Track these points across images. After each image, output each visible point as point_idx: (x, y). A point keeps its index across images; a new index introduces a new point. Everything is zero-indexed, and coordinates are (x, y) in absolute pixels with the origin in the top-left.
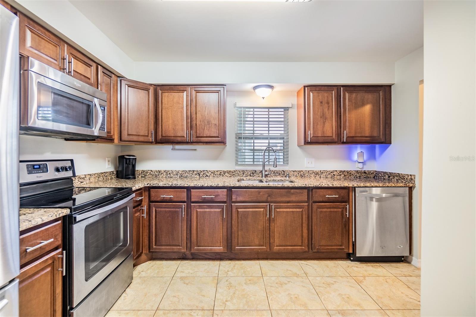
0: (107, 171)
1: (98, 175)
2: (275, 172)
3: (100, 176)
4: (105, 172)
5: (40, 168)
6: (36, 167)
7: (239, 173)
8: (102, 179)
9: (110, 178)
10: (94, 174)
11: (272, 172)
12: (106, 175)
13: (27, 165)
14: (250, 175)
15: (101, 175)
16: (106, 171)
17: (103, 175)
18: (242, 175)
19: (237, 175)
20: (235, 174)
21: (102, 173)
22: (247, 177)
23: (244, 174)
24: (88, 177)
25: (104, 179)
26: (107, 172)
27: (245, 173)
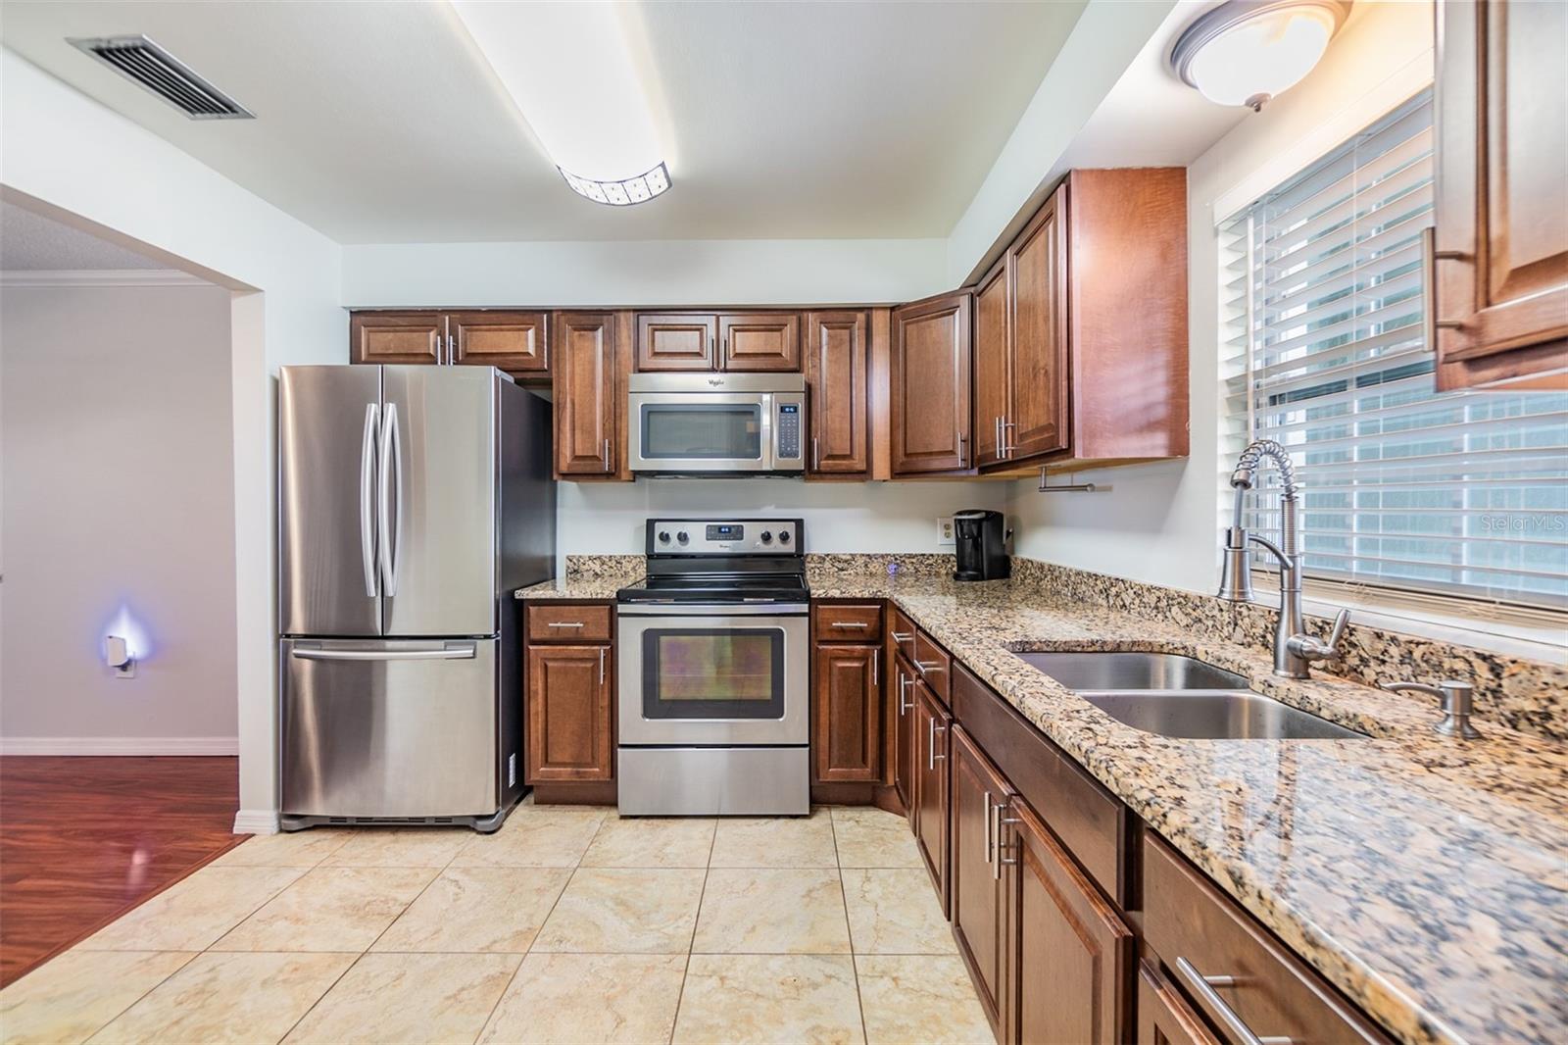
0: (931, 552)
1: (896, 559)
2: (1417, 654)
3: (904, 561)
4: (923, 555)
5: (730, 531)
6: (723, 530)
7: (1218, 615)
8: (912, 570)
9: (944, 572)
10: (882, 556)
11: (1393, 650)
12: (930, 562)
13: (708, 526)
14: (1264, 637)
15: (907, 561)
16: (928, 552)
17: (914, 560)
18: (1231, 629)
19: (1210, 623)
20: (1203, 617)
21: (911, 556)
22: (1250, 645)
23: (1236, 624)
24: (861, 561)
25: (917, 571)
26: (932, 555)
27: (1240, 622)
